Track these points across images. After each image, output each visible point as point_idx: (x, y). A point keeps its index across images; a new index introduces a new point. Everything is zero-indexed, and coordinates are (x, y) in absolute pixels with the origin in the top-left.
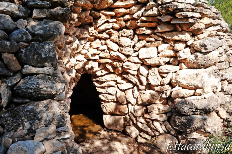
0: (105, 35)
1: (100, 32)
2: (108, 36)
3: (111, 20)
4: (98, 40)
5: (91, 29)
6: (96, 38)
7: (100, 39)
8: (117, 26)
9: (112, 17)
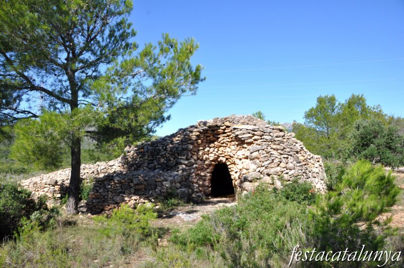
0: (224, 145)
1: (222, 144)
2: (226, 145)
3: (225, 138)
4: (222, 147)
5: (216, 143)
6: (221, 146)
7: (223, 147)
8: (229, 140)
9: (227, 137)
